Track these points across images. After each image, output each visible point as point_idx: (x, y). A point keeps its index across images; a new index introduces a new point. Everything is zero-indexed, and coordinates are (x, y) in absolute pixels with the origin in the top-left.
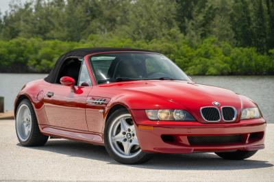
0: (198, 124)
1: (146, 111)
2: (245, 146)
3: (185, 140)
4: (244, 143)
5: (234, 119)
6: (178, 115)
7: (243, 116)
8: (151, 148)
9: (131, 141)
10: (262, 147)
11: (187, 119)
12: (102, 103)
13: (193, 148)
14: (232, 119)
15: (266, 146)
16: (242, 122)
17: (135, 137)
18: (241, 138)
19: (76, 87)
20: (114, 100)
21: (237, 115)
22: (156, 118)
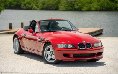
0: (76, 50)
1: (58, 45)
2: (95, 58)
3: (72, 56)
4: (95, 57)
5: (91, 48)
6: (70, 46)
7: (94, 46)
8: (59, 59)
9: (52, 56)
10: (102, 58)
11: (73, 48)
12: (42, 41)
13: (75, 59)
15: (103, 57)
16: (94, 49)
17: (54, 55)
18: (93, 55)
19: (34, 33)
20: (46, 40)
21: (92, 46)
22: (61, 48)
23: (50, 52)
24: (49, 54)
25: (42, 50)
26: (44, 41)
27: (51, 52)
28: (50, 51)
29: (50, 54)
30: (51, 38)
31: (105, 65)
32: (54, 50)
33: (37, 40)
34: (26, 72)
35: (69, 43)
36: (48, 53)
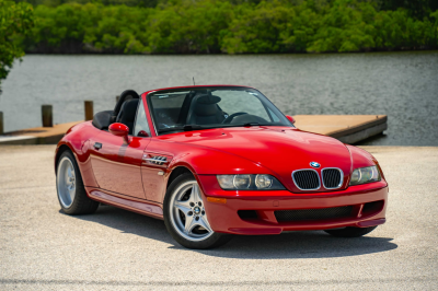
0: (288, 193)
1: (218, 177)
2: (356, 222)
3: (272, 218)
4: (356, 218)
5: (340, 185)
6: (262, 182)
7: (353, 179)
9: (197, 219)
10: (382, 221)
11: (276, 187)
12: (162, 164)
13: (282, 228)
14: (336, 185)
15: (388, 220)
16: (351, 189)
17: (205, 216)
18: (351, 211)
19: (131, 138)
20: (177, 159)
21: (345, 179)
22: (231, 187)
23: (192, 204)
24: (186, 212)
25: (161, 198)
26: (168, 164)
27: (197, 205)
28: (192, 199)
29: (190, 214)
30: (193, 153)
31: (395, 246)
32: (206, 196)
33: (145, 161)
34: (106, 279)
35: (261, 172)
36: (185, 206)
